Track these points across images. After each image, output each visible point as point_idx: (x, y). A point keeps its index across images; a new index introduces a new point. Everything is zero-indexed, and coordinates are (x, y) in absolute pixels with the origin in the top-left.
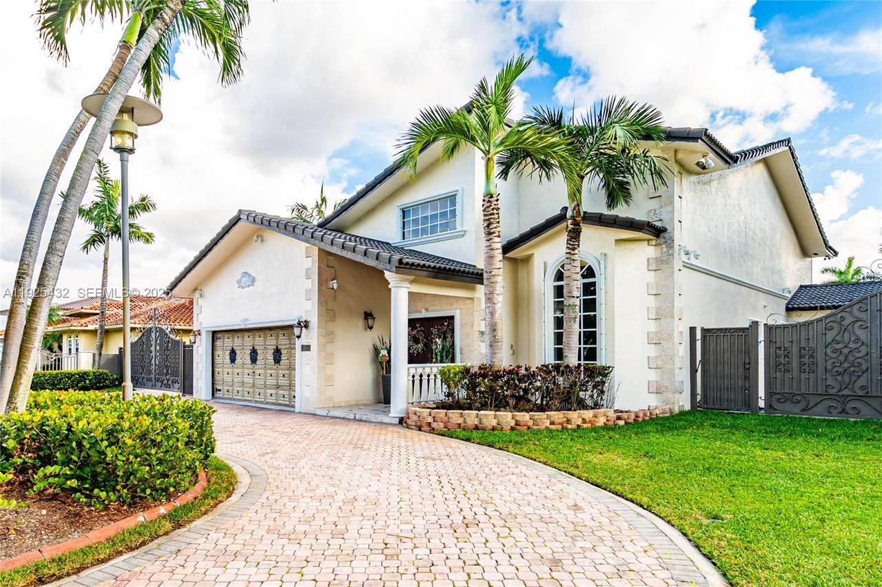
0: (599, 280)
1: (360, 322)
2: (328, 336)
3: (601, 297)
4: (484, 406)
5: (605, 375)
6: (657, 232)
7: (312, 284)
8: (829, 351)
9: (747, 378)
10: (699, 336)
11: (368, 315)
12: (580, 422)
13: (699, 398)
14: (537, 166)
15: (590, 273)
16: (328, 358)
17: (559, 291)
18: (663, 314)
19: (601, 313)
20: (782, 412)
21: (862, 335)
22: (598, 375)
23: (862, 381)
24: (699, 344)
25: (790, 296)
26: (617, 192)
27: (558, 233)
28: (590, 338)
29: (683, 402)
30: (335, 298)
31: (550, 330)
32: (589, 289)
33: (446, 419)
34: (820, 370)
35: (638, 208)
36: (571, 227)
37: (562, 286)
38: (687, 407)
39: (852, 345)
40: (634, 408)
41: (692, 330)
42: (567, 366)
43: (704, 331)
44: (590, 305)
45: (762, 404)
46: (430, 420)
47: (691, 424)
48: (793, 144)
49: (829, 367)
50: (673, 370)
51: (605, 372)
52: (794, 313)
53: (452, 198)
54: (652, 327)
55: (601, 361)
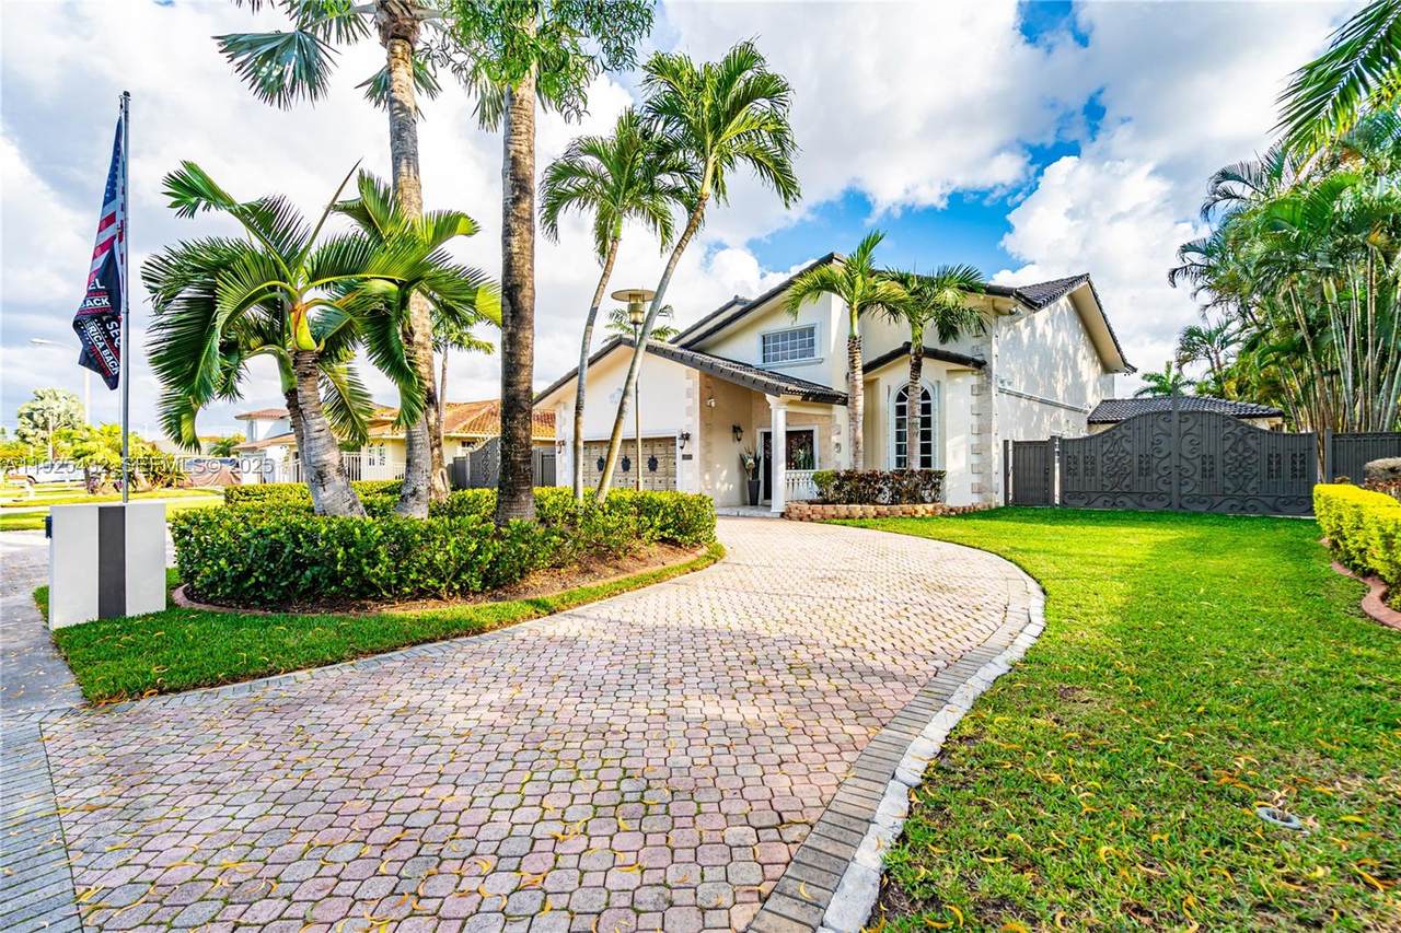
0: (934, 403)
1: (730, 435)
2: (707, 445)
3: (934, 416)
4: (850, 502)
5: (940, 478)
6: (980, 365)
7: (694, 402)
8: (1105, 457)
9: (1046, 480)
10: (1010, 447)
11: (736, 429)
12: (924, 512)
13: (1011, 498)
14: (886, 310)
15: (926, 396)
16: (707, 465)
17: (901, 411)
18: (983, 430)
19: (935, 429)
20: (1073, 506)
21: (1128, 447)
22: (933, 479)
23: (1127, 482)
24: (1011, 453)
25: (1091, 411)
26: (947, 331)
27: (902, 361)
28: (926, 449)
29: (998, 500)
30: (712, 414)
31: (892, 443)
32: (926, 409)
33: (822, 512)
34: (1099, 474)
35: (963, 345)
36: (914, 361)
37: (905, 406)
38: (1002, 504)
39: (1120, 455)
40: (961, 505)
41: (1006, 442)
42: (912, 471)
43: (1015, 443)
44: (926, 422)
45: (1057, 501)
46: (810, 513)
47: (1004, 514)
48: (1092, 278)
49: (1105, 471)
50: (991, 474)
51: (941, 475)
52: (1095, 426)
53: (811, 331)
54: (975, 440)
55: (935, 467)
